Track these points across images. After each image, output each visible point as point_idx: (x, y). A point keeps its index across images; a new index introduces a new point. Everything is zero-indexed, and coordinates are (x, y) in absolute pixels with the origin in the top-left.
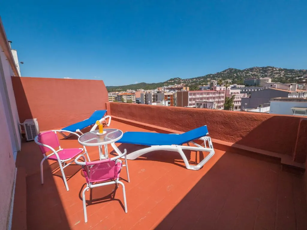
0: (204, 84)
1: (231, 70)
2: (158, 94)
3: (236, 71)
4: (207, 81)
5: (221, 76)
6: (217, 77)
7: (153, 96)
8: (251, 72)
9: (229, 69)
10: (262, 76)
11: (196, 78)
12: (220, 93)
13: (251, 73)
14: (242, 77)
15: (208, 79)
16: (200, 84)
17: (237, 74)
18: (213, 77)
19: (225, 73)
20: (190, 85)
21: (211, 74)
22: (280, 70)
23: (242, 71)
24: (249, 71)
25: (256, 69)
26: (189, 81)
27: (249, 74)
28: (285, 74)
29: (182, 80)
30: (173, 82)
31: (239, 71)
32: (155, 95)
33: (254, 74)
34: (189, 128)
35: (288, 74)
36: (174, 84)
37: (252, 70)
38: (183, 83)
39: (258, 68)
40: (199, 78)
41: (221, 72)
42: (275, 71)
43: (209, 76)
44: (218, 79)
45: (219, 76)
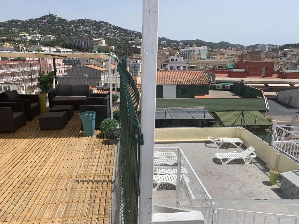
3: (61, 21)
6: (30, 27)
8: (82, 25)
9: (50, 15)
10: (97, 33)
13: (82, 27)
14: (71, 32)
15: (15, 30)
17: (63, 27)
18: (24, 26)
19: (43, 21)
21: (19, 21)
23: (70, 23)
24: (79, 23)
25: (88, 22)
27: (80, 28)
28: (120, 35)
31: (66, 22)
33: (86, 30)
35: (122, 35)
37: (82, 22)
39: (90, 21)
41: (37, 19)
42: (109, 28)
43: (15, 24)
44: (33, 32)
45: (34, 25)
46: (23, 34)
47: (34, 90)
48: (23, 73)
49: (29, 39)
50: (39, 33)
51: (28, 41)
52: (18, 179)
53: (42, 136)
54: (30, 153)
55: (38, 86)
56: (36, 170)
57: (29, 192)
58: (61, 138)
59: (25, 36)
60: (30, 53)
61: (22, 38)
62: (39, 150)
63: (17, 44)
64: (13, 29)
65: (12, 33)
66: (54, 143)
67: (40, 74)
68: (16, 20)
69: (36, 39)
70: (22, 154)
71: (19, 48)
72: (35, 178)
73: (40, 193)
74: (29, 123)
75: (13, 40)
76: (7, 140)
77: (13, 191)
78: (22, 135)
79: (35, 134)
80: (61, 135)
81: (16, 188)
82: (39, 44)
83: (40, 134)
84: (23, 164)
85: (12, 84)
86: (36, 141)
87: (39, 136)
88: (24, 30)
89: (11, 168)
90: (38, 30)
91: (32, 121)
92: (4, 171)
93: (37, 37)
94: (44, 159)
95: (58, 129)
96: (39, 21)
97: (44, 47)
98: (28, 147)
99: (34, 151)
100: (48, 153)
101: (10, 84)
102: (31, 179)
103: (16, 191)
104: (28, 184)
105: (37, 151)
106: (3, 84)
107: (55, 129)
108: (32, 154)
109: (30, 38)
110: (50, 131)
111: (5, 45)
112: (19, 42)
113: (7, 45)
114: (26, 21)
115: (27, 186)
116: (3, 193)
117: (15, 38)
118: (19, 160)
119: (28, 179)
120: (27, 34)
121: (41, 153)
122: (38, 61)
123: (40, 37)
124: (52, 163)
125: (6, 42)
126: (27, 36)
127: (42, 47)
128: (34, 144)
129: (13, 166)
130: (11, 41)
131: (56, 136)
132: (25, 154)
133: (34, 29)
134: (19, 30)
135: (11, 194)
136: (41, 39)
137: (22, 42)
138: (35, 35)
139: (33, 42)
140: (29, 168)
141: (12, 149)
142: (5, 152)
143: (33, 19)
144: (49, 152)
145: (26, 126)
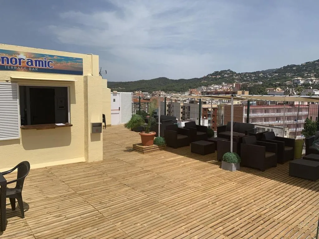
2: (192, 105)
4: (286, 79)
6: (306, 70)
7: (182, 108)
11: (264, 72)
12: (299, 109)
15: (289, 75)
18: (299, 71)
21: (294, 66)
26: (251, 77)
29: (237, 75)
30: (220, 78)
32: (187, 106)
36: (220, 84)
41: (315, 61)
43: (290, 69)
44: (308, 75)
45: (310, 69)
46: (296, 79)
47: (297, 136)
48: (289, 118)
49: (302, 83)
50: (314, 76)
51: (300, 85)
52: (256, 212)
53: (289, 181)
54: (273, 194)
55: (302, 133)
56: (274, 212)
57: (262, 228)
58: (310, 191)
59: (298, 80)
60: (291, 96)
61: (295, 82)
62: (282, 194)
63: (288, 88)
64: (287, 74)
65: (285, 78)
66: (300, 193)
67: (307, 120)
68: (292, 65)
69: (310, 82)
70: (265, 192)
71: (290, 92)
72: (271, 218)
73: (272, 234)
74: (279, 166)
75: (286, 85)
76: (255, 176)
77: (249, 221)
78: (270, 175)
79: (283, 178)
80: (310, 187)
81: (252, 220)
82: (311, 88)
83: (288, 180)
84: (264, 201)
85: (276, 127)
86: (282, 185)
87: (285, 181)
88: (298, 74)
89: (253, 201)
90: (314, 73)
91: (283, 165)
92: (247, 200)
93: (312, 80)
94: (285, 204)
95: (309, 180)
96: (317, 63)
97: (317, 91)
98: (272, 188)
99: (277, 194)
100: (290, 200)
101: (274, 127)
102: (266, 218)
103: (251, 222)
104: (263, 221)
105: (280, 194)
106: (267, 126)
107: (306, 179)
108: (274, 196)
109: (303, 81)
110: (300, 179)
111: (276, 90)
112: (290, 86)
113: (278, 90)
114: (301, 65)
115: (262, 222)
116: (241, 218)
117: (288, 83)
118: (261, 197)
119: (265, 216)
120: (301, 78)
121: (283, 197)
122: (307, 105)
123: (314, 81)
124: (292, 212)
125: (278, 87)
126: (300, 80)
127: (315, 90)
128: (279, 187)
129: (255, 199)
130: (283, 86)
131: (305, 186)
132: (268, 193)
133: (310, 72)
134: (293, 75)
135: (247, 222)
136: (316, 83)
137: (293, 87)
138: (309, 79)
139: (305, 86)
140: (268, 207)
141: (258, 185)
142: (251, 186)
143: (310, 62)
144: (292, 200)
145: (276, 168)
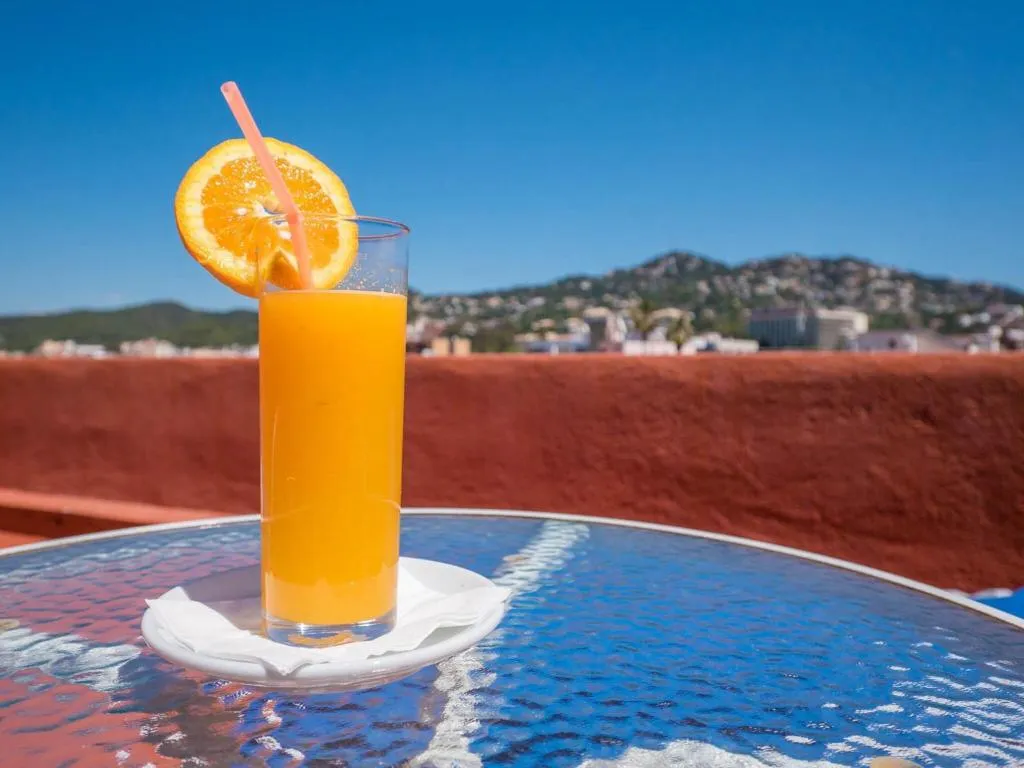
0: (551, 329)
1: (682, 260)
3: (709, 269)
4: (567, 314)
5: (637, 289)
6: (613, 292)
8: (774, 276)
9: (674, 255)
10: (826, 298)
11: (504, 295)
15: (571, 303)
16: (527, 329)
17: (711, 285)
18: (599, 291)
19: (653, 272)
20: (470, 328)
21: (584, 278)
22: (896, 277)
23: (736, 272)
24: (764, 270)
25: (796, 266)
26: (465, 307)
27: (769, 285)
28: (918, 300)
29: (426, 300)
31: (722, 270)
33: (790, 291)
34: (902, 541)
37: (776, 266)
38: (429, 314)
39: (805, 261)
40: (523, 293)
42: (875, 279)
